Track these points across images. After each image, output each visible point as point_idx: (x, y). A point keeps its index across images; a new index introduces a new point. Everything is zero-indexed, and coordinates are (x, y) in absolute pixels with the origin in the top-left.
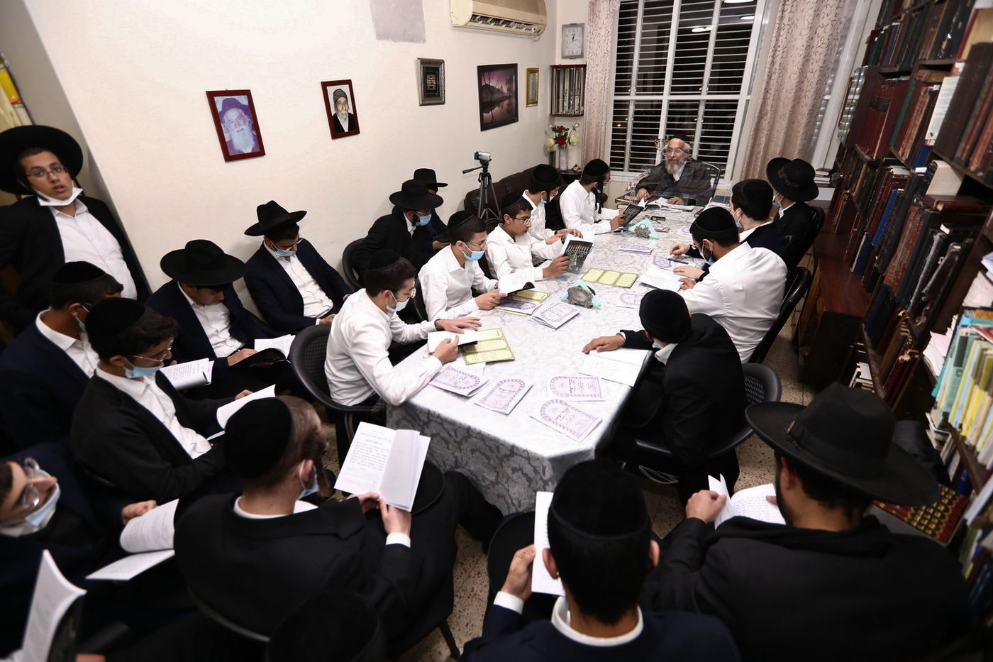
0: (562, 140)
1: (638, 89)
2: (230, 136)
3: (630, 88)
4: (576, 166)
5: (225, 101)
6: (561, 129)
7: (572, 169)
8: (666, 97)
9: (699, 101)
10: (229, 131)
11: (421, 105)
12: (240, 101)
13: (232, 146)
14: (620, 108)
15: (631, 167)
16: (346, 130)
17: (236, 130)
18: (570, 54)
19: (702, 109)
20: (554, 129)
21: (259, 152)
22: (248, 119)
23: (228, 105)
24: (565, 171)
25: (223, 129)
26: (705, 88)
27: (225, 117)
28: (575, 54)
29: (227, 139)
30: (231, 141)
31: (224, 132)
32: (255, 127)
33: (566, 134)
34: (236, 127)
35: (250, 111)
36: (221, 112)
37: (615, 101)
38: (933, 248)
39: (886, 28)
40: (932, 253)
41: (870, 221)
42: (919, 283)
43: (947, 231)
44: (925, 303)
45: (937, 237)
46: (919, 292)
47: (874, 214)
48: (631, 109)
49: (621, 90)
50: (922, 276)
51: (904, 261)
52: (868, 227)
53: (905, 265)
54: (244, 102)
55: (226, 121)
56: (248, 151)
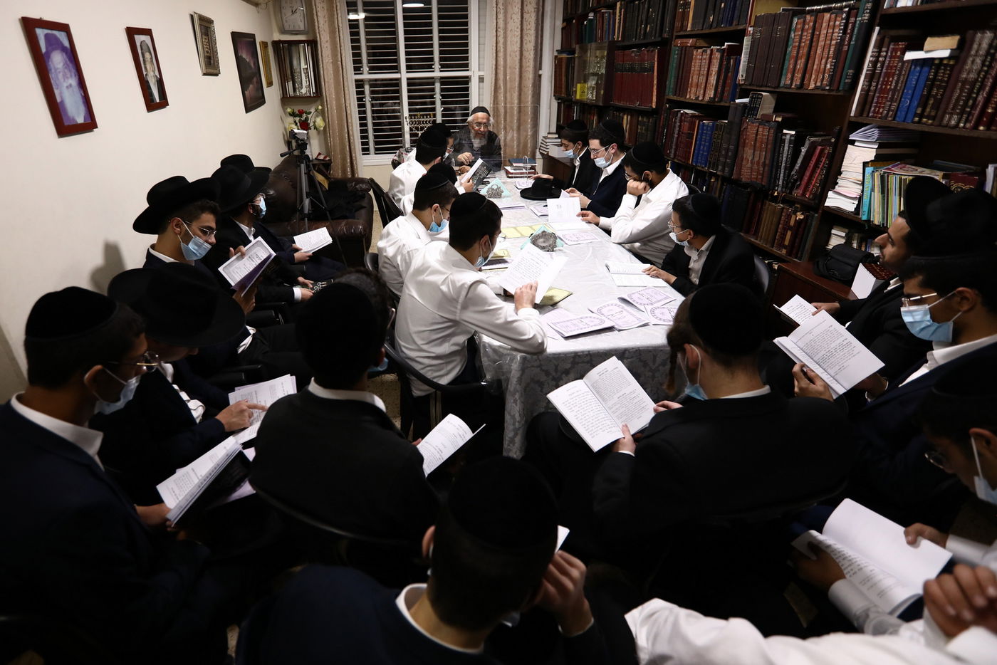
0: (306, 127)
1: (371, 68)
2: (61, 97)
3: (362, 67)
4: (320, 154)
5: (45, 36)
6: (300, 113)
7: (316, 159)
8: (404, 75)
9: (433, 78)
10: (58, 85)
11: (204, 74)
12: (61, 40)
13: (65, 109)
14: (359, 84)
15: (377, 149)
16: (157, 98)
17: (65, 85)
18: (291, 28)
19: (438, 86)
20: (293, 115)
21: (90, 125)
22: (73, 71)
23: (53, 43)
25: (52, 82)
26: (437, 66)
27: (50, 63)
28: (297, 28)
29: (57, 99)
30: (62, 102)
31: (54, 87)
32: (82, 84)
33: (307, 119)
34: (64, 80)
35: (72, 56)
36: (45, 53)
37: (356, 81)
38: (786, 145)
39: (591, 16)
40: (786, 148)
41: (673, 152)
42: (783, 170)
43: (793, 133)
44: (796, 181)
45: (788, 137)
46: (787, 176)
47: (677, 145)
48: (367, 88)
49: (358, 69)
50: (783, 165)
51: (762, 160)
52: (672, 156)
53: (765, 162)
54: (66, 44)
55: (53, 71)
56: (80, 120)
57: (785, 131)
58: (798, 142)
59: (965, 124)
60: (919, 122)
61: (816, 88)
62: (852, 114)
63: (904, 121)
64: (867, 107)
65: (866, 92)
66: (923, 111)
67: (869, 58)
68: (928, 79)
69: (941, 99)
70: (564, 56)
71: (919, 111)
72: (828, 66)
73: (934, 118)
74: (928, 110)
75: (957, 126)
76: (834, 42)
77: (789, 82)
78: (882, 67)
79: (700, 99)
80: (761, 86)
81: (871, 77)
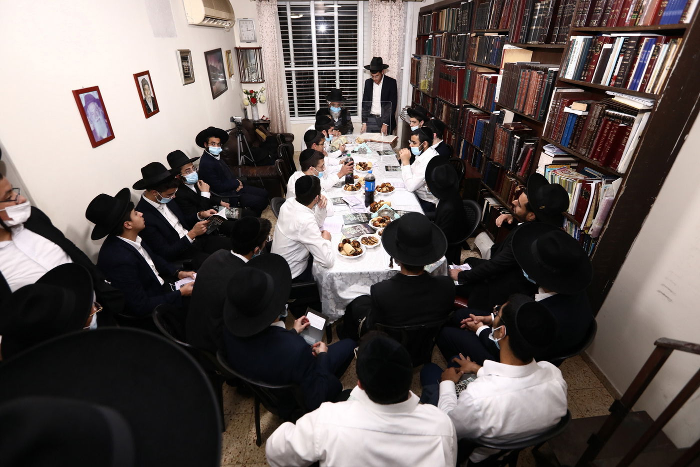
0: (254, 101)
1: (296, 63)
2: (94, 127)
3: (290, 62)
4: (264, 116)
5: (86, 97)
6: (251, 92)
7: (261, 119)
8: (316, 68)
9: (335, 70)
10: (92, 122)
11: (185, 84)
12: (94, 96)
13: (96, 134)
14: (288, 74)
16: (152, 111)
17: (96, 120)
18: (247, 39)
19: (337, 75)
20: (246, 93)
21: (111, 137)
22: (101, 110)
23: (89, 100)
24: (257, 121)
25: (89, 121)
26: (337, 63)
27: (88, 111)
28: (250, 39)
29: (92, 129)
30: (95, 130)
31: (89, 124)
32: (106, 116)
33: (256, 96)
34: (96, 118)
35: (100, 102)
36: (86, 107)
37: (285, 71)
38: (515, 145)
39: (431, 36)
40: (515, 147)
41: (465, 134)
42: (513, 159)
43: (519, 138)
44: (518, 167)
45: (516, 140)
46: (515, 162)
47: (467, 131)
48: (294, 76)
49: (287, 64)
50: (513, 156)
51: (503, 151)
52: (464, 137)
53: (504, 153)
54: (97, 97)
55: (89, 114)
56: (105, 136)
57: (515, 136)
58: (520, 144)
59: (588, 154)
60: (570, 148)
61: (529, 115)
62: (543, 135)
63: (564, 145)
64: (550, 132)
65: (550, 124)
66: (572, 142)
67: (551, 105)
68: (575, 125)
69: (579, 138)
70: (416, 59)
71: (570, 142)
72: (534, 103)
73: (575, 147)
74: (574, 142)
75: (585, 155)
76: (537, 90)
77: (517, 108)
78: (557, 111)
79: (479, 105)
80: (506, 106)
81: (552, 116)
